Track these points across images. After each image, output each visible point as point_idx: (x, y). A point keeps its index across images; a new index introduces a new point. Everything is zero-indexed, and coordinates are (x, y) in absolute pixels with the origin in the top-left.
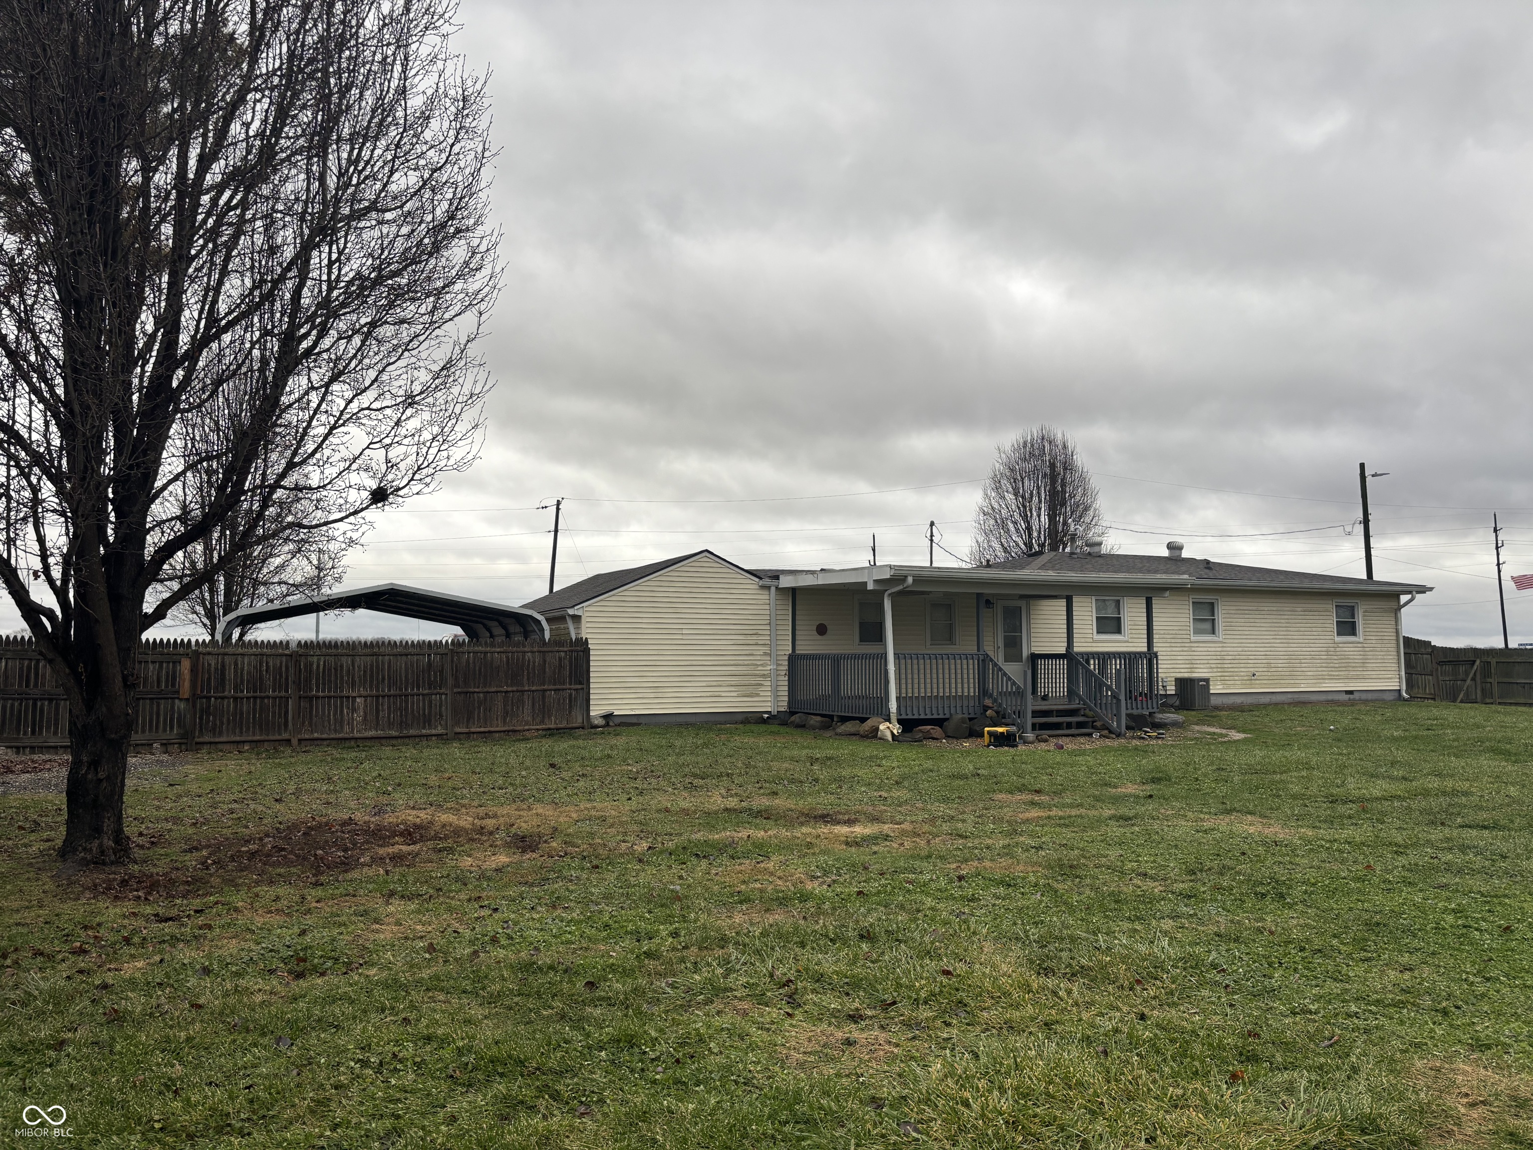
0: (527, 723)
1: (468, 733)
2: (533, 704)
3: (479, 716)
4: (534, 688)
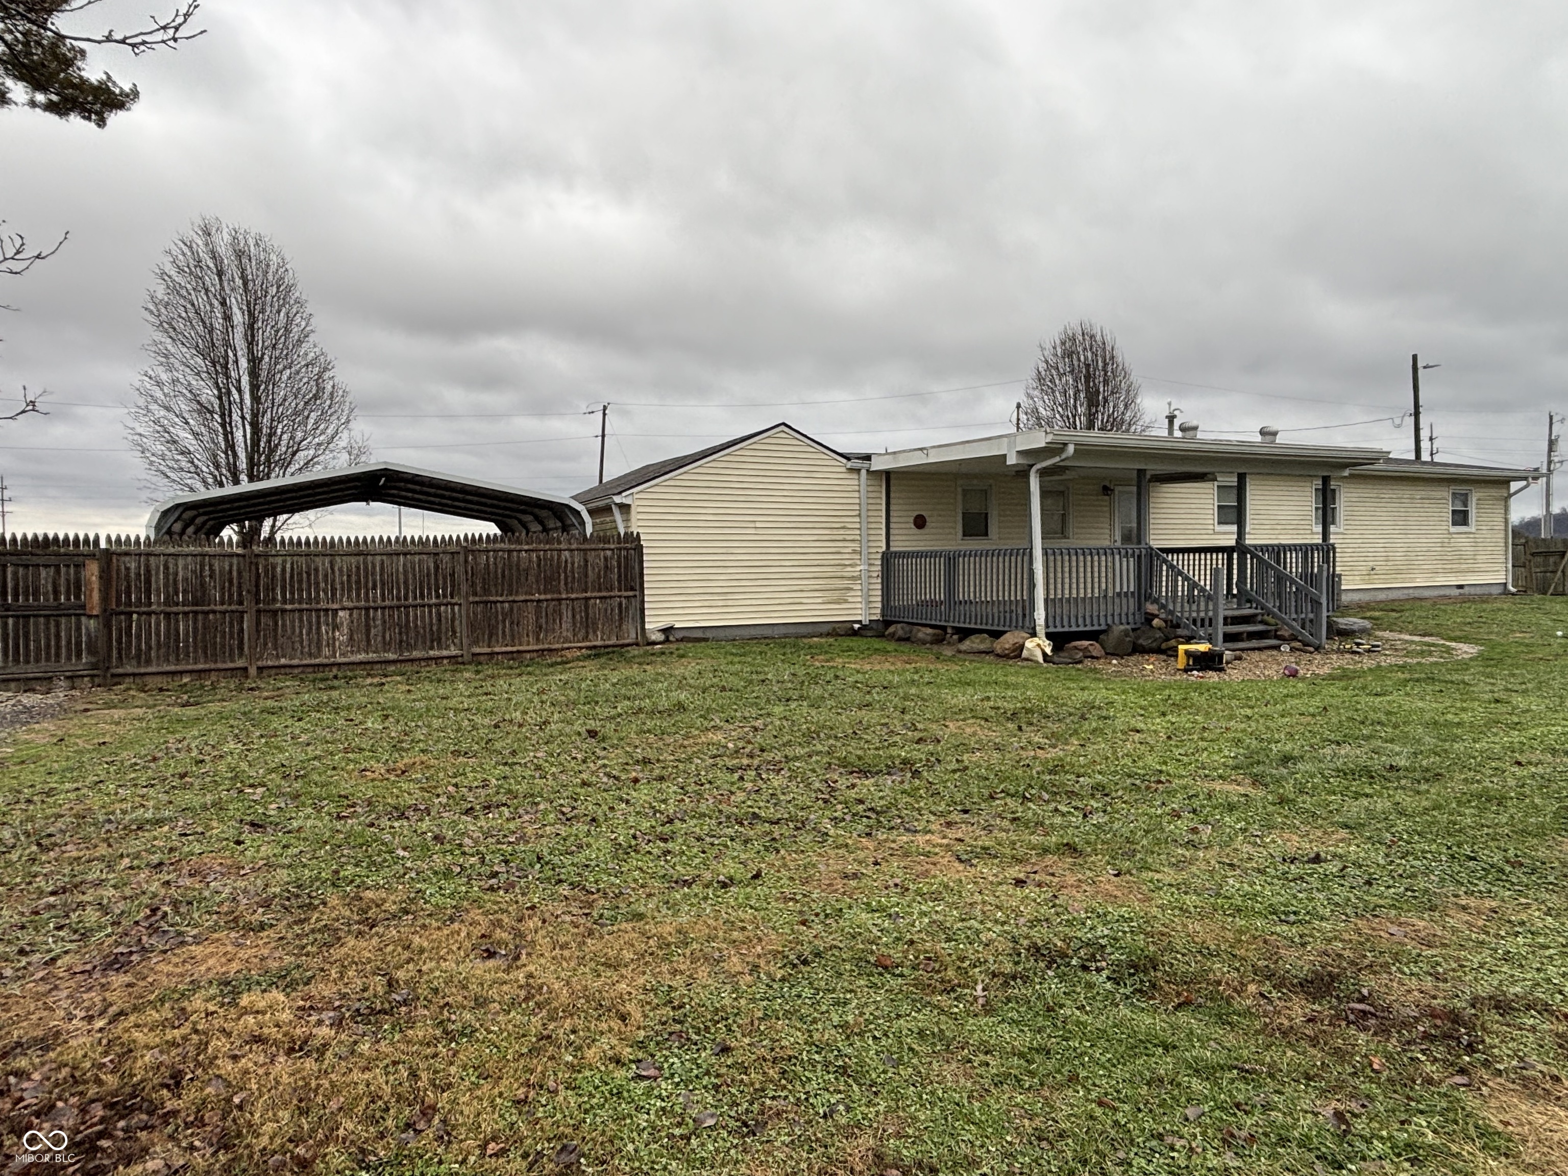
0: (566, 640)
1: (492, 655)
2: (574, 616)
3: (504, 632)
4: (573, 596)
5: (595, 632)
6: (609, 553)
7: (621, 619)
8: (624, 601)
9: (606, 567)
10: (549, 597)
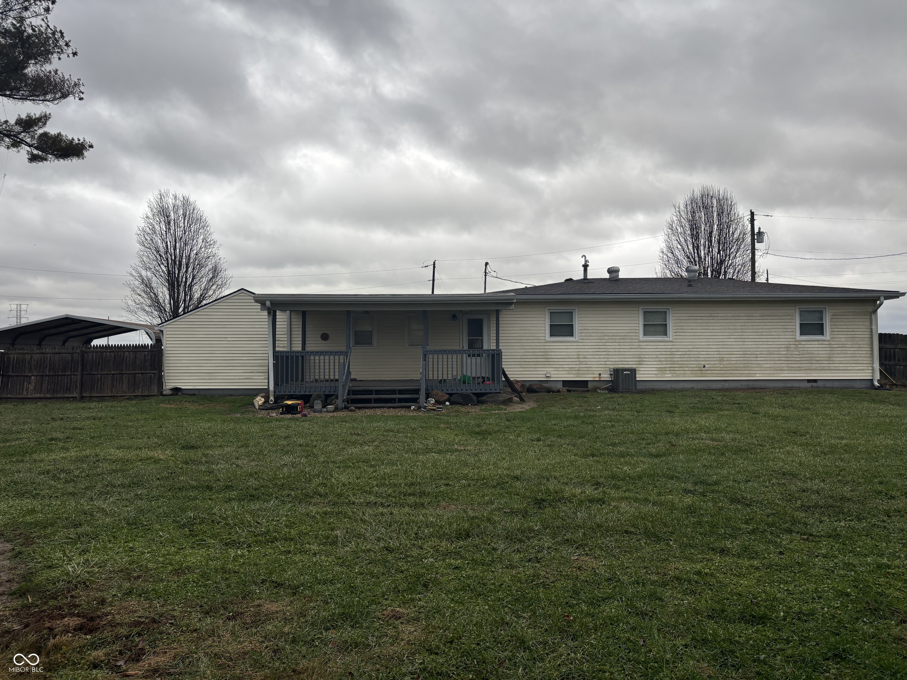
0: (125, 393)
1: (91, 397)
2: (129, 381)
3: (97, 387)
4: (128, 372)
5: (138, 389)
6: (146, 353)
7: (151, 383)
8: (153, 375)
9: (145, 359)
10: (117, 372)
